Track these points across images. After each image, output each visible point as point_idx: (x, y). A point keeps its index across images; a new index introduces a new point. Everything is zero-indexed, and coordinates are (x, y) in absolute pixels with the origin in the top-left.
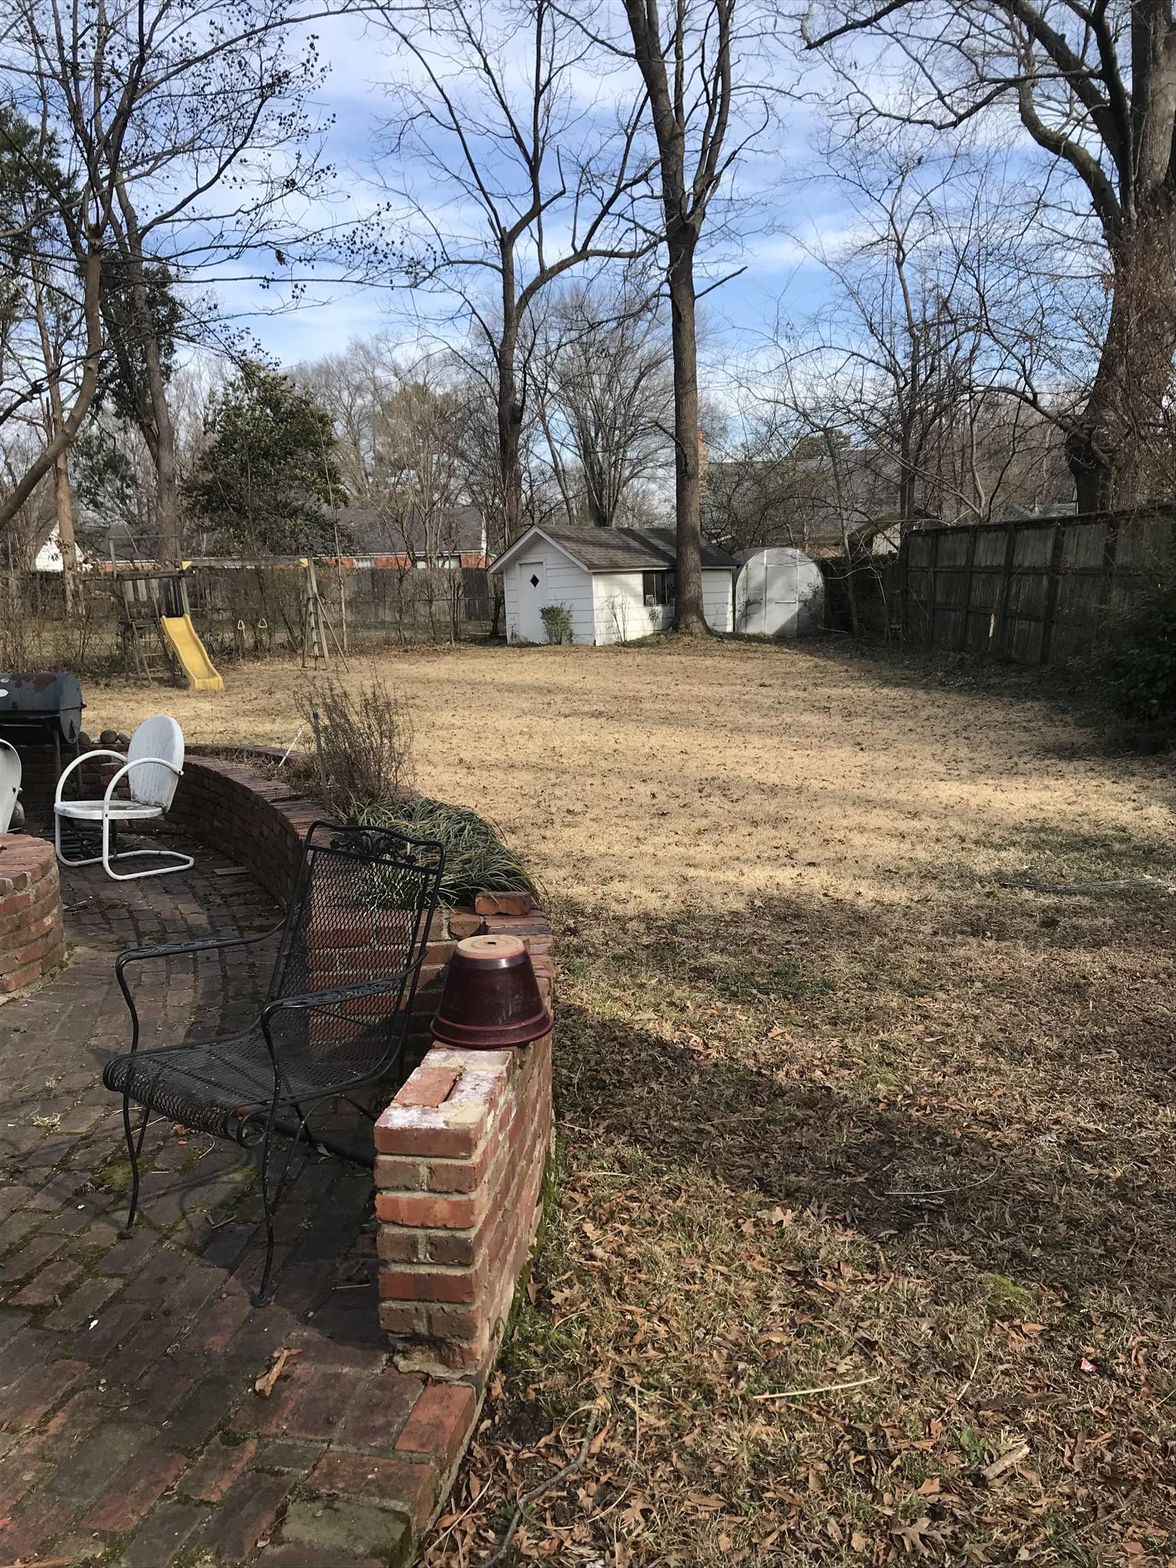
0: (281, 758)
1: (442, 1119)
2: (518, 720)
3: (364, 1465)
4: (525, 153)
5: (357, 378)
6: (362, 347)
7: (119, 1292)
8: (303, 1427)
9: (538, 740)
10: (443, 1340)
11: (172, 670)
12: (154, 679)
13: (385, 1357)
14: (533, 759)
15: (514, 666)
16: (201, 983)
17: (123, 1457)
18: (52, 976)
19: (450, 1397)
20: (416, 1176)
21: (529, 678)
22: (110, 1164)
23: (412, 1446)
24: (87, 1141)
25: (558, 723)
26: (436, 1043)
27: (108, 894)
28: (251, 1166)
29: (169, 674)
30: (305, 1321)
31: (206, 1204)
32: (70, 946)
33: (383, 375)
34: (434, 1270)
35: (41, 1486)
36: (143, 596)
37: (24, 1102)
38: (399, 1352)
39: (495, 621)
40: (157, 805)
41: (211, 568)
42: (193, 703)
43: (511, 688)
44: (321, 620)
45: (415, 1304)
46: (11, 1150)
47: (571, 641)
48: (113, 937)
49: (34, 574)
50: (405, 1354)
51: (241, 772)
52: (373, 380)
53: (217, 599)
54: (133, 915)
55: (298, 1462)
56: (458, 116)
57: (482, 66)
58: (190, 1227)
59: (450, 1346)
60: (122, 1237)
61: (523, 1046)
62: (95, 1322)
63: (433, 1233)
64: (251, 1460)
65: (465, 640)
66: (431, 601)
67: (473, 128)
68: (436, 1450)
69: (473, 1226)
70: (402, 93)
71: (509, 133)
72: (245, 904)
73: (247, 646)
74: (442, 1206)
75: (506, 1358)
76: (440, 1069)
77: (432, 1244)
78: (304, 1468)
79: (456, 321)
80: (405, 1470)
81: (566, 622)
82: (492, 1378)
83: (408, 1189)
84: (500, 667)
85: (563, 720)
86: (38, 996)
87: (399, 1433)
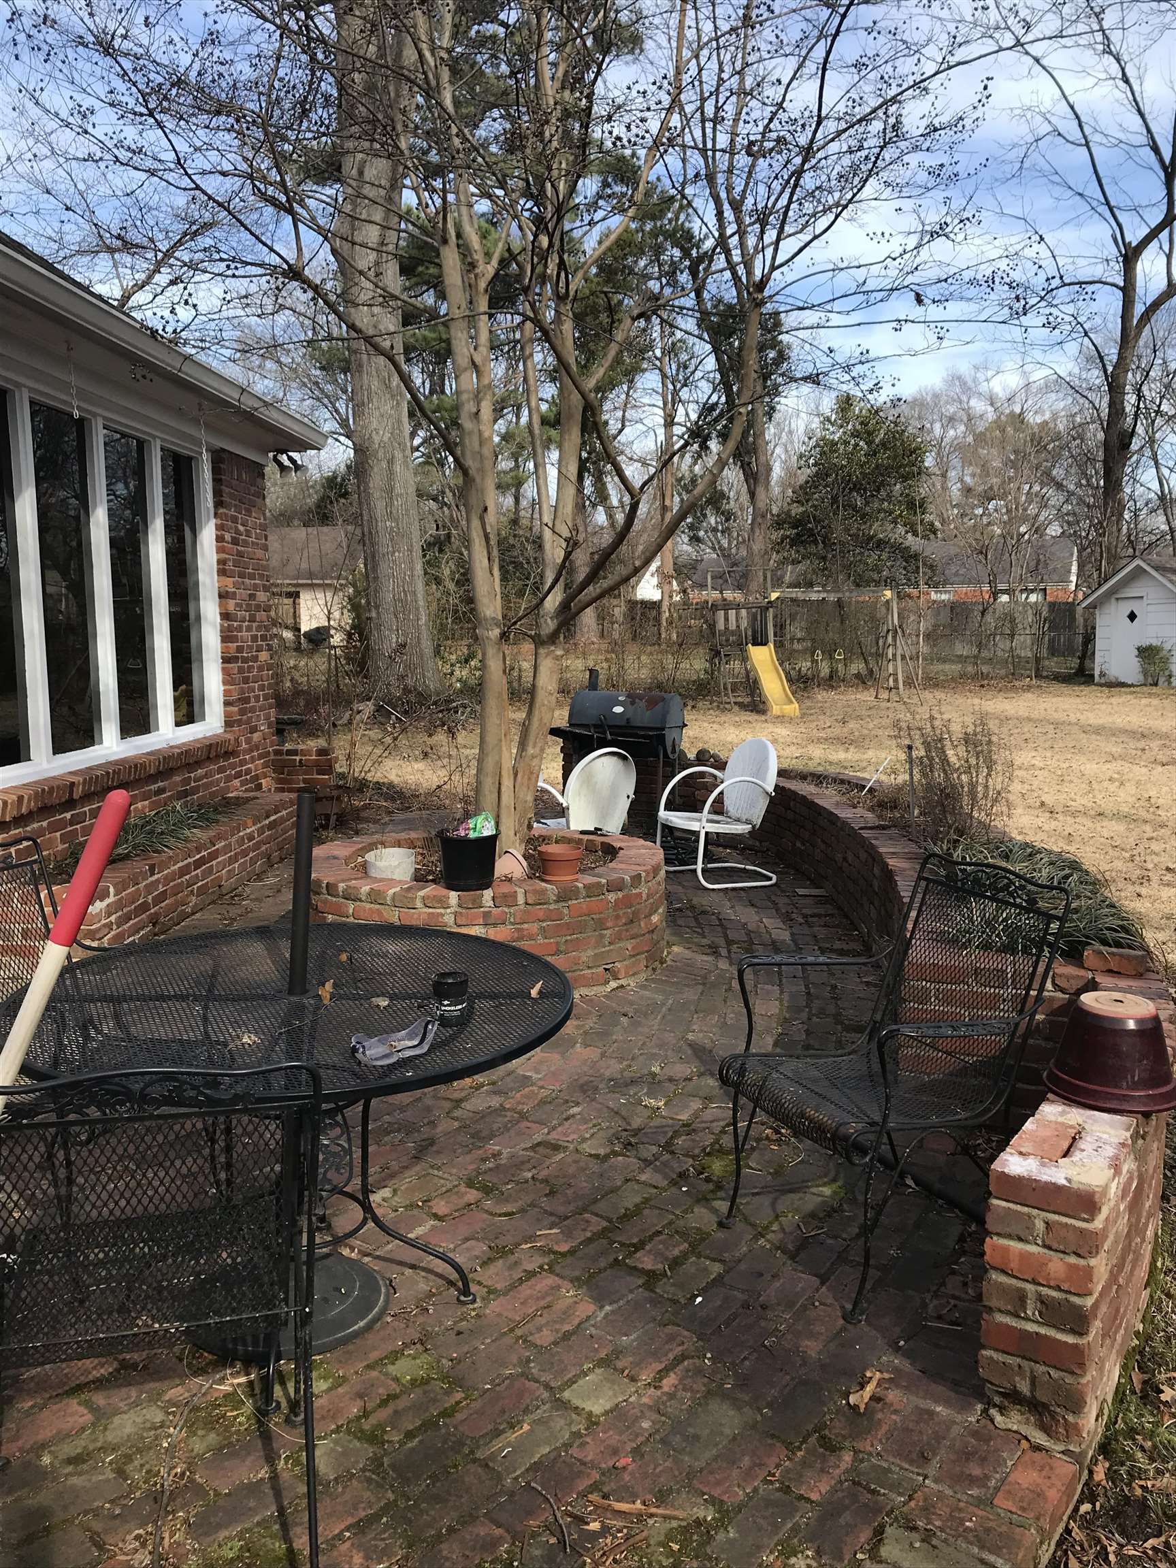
0: (864, 787)
1: (1063, 1175)
2: (1108, 765)
3: (960, 1510)
4: (1161, 161)
5: (952, 409)
6: (959, 378)
7: (720, 1277)
8: (899, 1454)
9: (1131, 788)
10: (1045, 1406)
11: (752, 694)
12: (735, 703)
13: (979, 1407)
14: (1125, 809)
15: (1104, 706)
16: (786, 997)
17: (727, 1431)
18: (654, 970)
19: (1051, 1468)
20: (1030, 1228)
21: (1119, 721)
22: (709, 1154)
23: (1009, 1505)
24: (687, 1128)
25: (1154, 772)
26: (1050, 1096)
27: (700, 900)
28: (839, 1183)
29: (749, 699)
30: (898, 1349)
31: (797, 1211)
32: (669, 945)
33: (978, 406)
34: (1043, 1331)
35: (657, 1437)
36: (732, 625)
37: (633, 1082)
38: (995, 1406)
39: (1083, 658)
40: (747, 822)
41: (793, 600)
42: (770, 727)
43: (1098, 730)
44: (899, 652)
45: (1019, 1360)
46: (624, 1125)
47: (1170, 683)
48: (705, 941)
49: (636, 602)
50: (1002, 1410)
51: (827, 798)
52: (967, 411)
53: (796, 630)
54: (722, 924)
55: (895, 1487)
56: (1087, 130)
57: (1120, 76)
58: (783, 1230)
59: (1053, 1415)
60: (721, 1225)
61: (1147, 1115)
62: (699, 1299)
63: (1045, 1291)
64: (847, 1471)
65: (1047, 677)
66: (1012, 636)
67: (1105, 141)
68: (1038, 1519)
69: (1091, 1294)
70: (1029, 116)
71: (1143, 140)
72: (825, 926)
73: (822, 675)
74: (1057, 1265)
75: (1109, 1444)
76: (1056, 1123)
77: (1042, 1302)
78: (900, 1494)
79: (1065, 346)
80: (1004, 1528)
81: (1165, 661)
82: (1094, 1462)
83: (1020, 1239)
84: (1086, 707)
85: (1160, 769)
86: (643, 987)
87: (997, 1489)
